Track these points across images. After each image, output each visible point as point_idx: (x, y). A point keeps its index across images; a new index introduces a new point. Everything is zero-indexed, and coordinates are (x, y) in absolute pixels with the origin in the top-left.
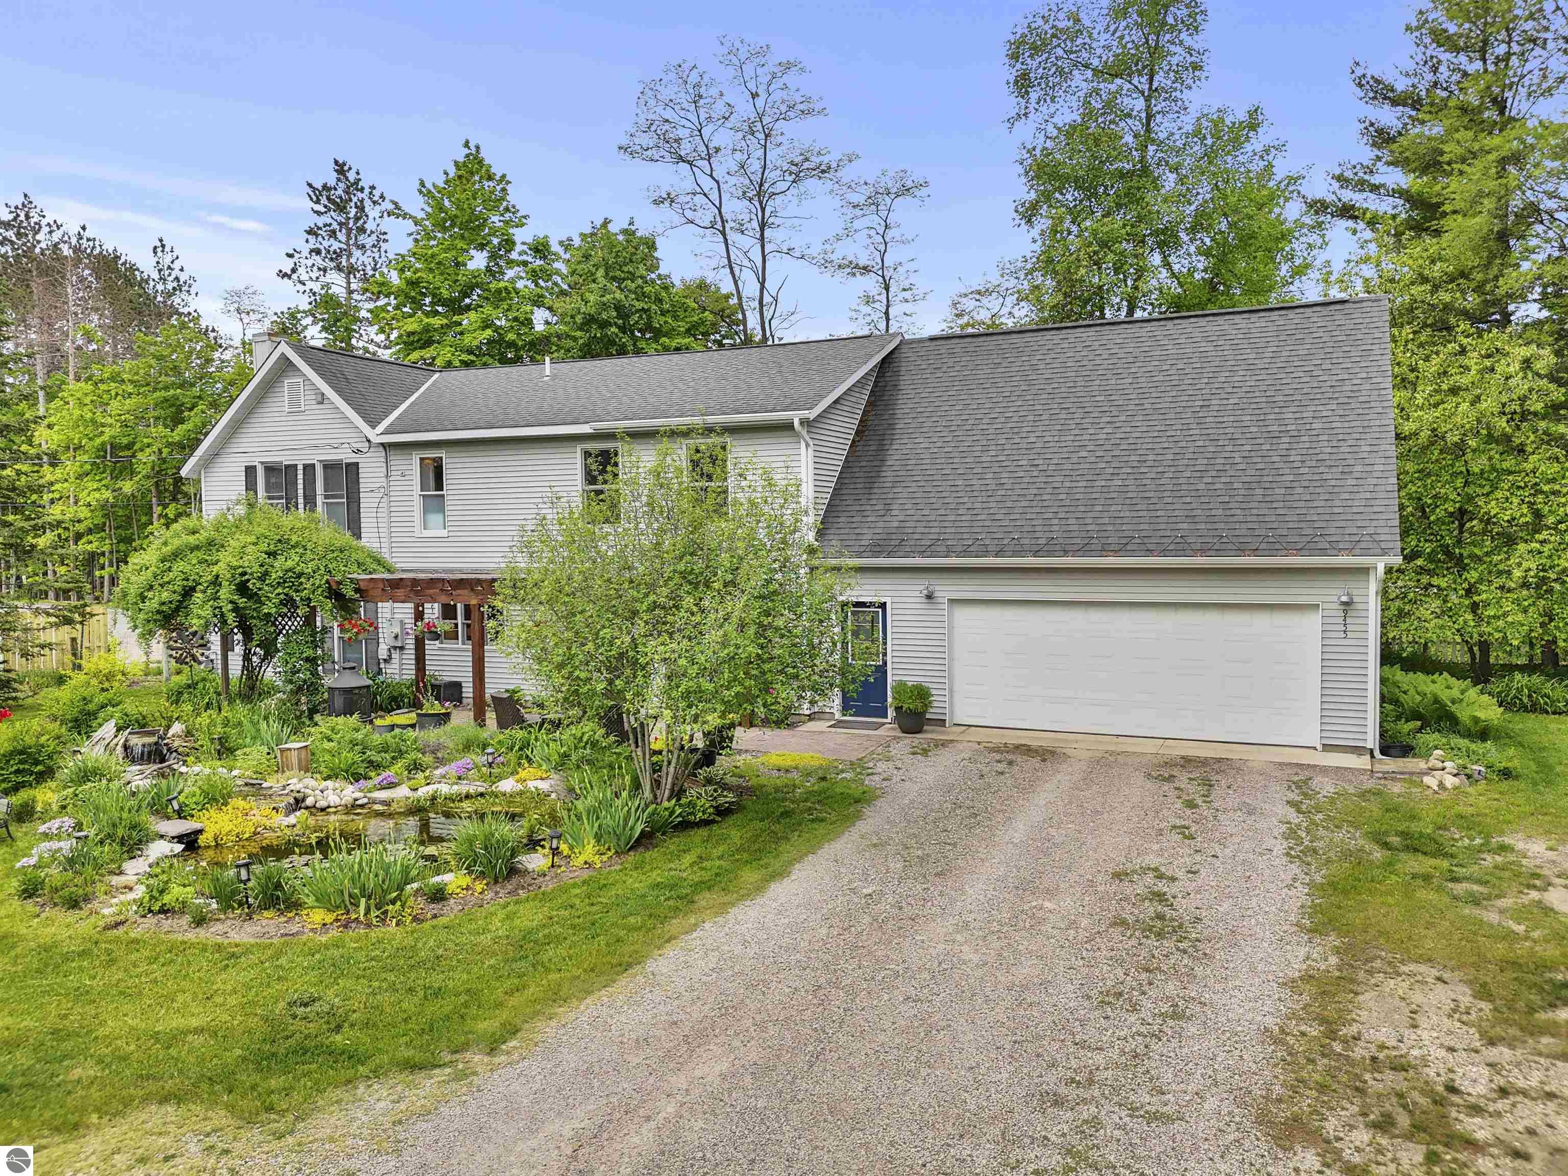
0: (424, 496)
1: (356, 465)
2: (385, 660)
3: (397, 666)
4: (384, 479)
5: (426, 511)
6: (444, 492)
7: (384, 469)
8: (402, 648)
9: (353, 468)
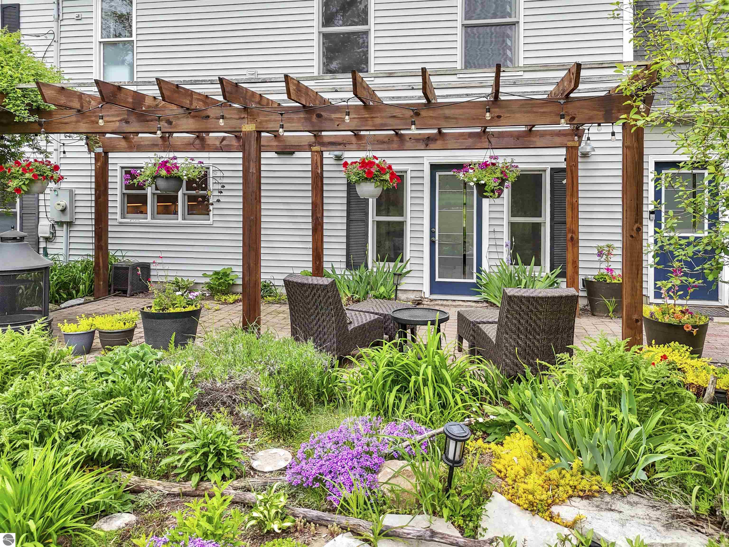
0: (105, 43)
1: (17, 7)
2: (47, 239)
3: (63, 246)
4: (54, 24)
6: (133, 38)
8: (70, 224)
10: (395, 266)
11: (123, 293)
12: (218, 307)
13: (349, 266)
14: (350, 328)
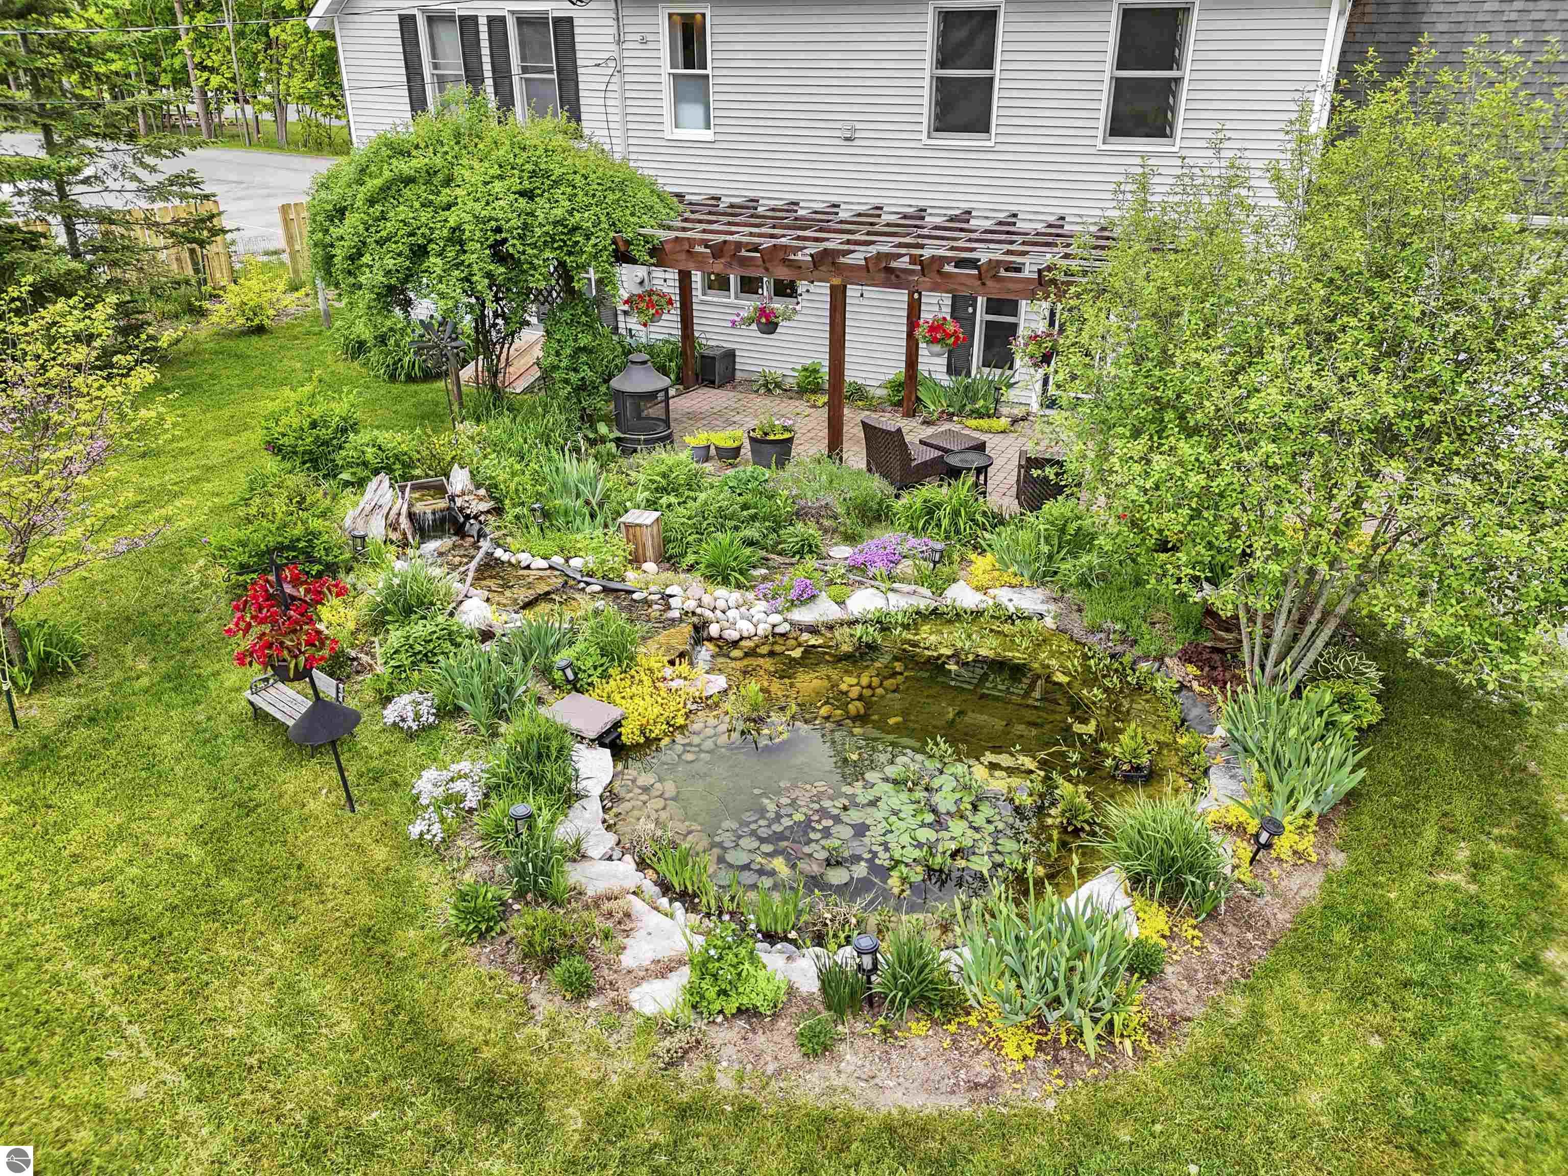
0: (675, 75)
1: (570, 20)
4: (614, 47)
5: (679, 98)
6: (708, 71)
7: (613, 30)
9: (565, 26)
10: (1002, 375)
11: (711, 384)
12: (809, 411)
13: (950, 371)
14: (914, 464)
